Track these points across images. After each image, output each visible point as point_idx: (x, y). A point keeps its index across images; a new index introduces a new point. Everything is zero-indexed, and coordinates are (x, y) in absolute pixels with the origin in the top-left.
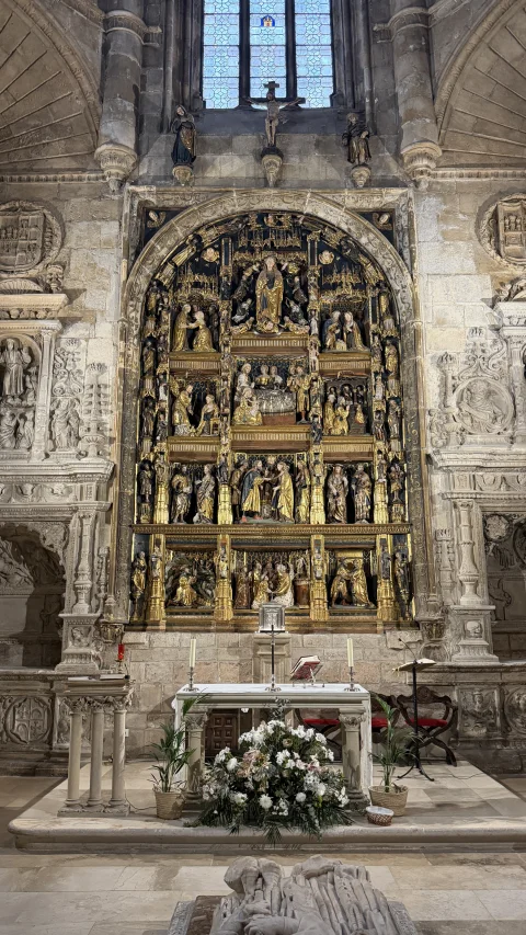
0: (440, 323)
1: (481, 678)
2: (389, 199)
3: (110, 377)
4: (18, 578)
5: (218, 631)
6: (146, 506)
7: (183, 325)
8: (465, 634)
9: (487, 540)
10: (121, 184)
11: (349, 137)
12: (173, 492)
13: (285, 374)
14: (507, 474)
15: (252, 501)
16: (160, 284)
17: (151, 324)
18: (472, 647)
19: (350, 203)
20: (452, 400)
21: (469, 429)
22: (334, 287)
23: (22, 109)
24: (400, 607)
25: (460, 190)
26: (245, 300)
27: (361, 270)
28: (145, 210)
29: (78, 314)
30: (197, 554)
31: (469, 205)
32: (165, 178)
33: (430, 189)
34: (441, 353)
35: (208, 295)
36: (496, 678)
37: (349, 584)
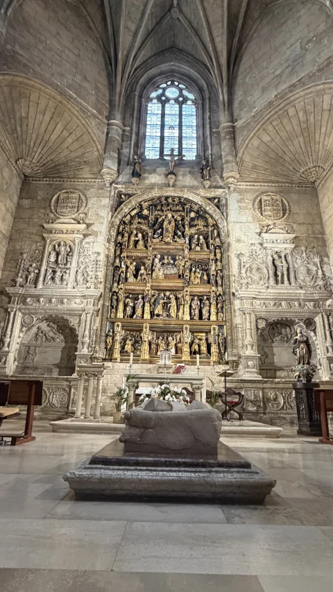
0: (239, 241)
1: (254, 385)
2: (218, 193)
3: (102, 258)
4: (58, 340)
5: (142, 363)
6: (114, 310)
7: (133, 238)
8: (248, 367)
9: (258, 329)
10: (111, 184)
11: (203, 169)
12: (126, 305)
13: (175, 260)
14: (266, 302)
15: (159, 310)
16: (124, 222)
17: (120, 238)
18: (251, 372)
19: (202, 194)
20: (243, 271)
21: (250, 283)
22: (196, 226)
23: (73, 155)
24: (221, 355)
25: (247, 191)
26: (159, 229)
27: (206, 220)
28: (120, 194)
29: (90, 232)
30: (134, 332)
31: (250, 196)
32: (129, 183)
33: (234, 190)
34: (239, 252)
35: (144, 227)
36: (260, 385)
37: (199, 346)
